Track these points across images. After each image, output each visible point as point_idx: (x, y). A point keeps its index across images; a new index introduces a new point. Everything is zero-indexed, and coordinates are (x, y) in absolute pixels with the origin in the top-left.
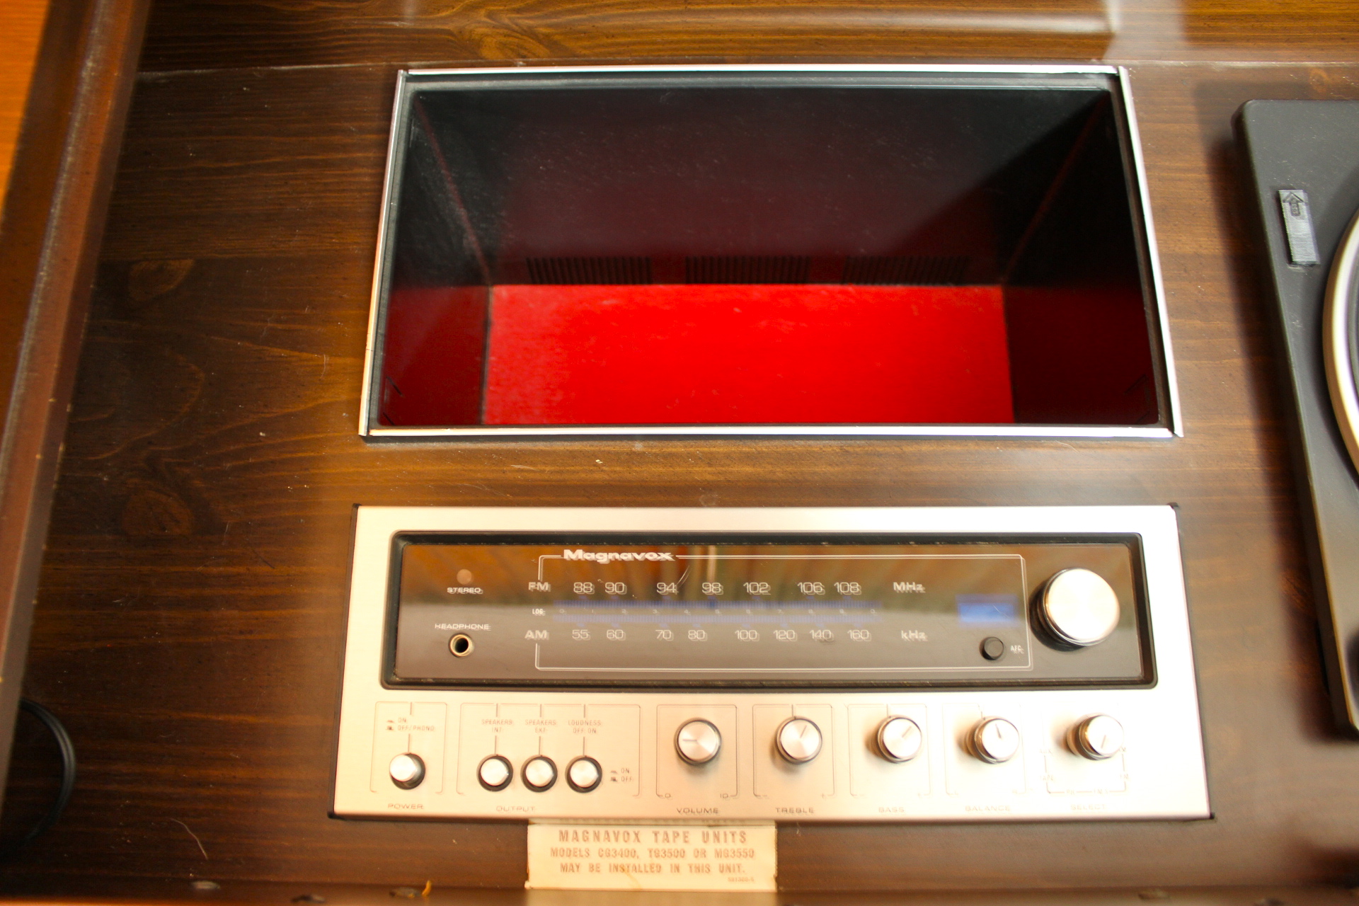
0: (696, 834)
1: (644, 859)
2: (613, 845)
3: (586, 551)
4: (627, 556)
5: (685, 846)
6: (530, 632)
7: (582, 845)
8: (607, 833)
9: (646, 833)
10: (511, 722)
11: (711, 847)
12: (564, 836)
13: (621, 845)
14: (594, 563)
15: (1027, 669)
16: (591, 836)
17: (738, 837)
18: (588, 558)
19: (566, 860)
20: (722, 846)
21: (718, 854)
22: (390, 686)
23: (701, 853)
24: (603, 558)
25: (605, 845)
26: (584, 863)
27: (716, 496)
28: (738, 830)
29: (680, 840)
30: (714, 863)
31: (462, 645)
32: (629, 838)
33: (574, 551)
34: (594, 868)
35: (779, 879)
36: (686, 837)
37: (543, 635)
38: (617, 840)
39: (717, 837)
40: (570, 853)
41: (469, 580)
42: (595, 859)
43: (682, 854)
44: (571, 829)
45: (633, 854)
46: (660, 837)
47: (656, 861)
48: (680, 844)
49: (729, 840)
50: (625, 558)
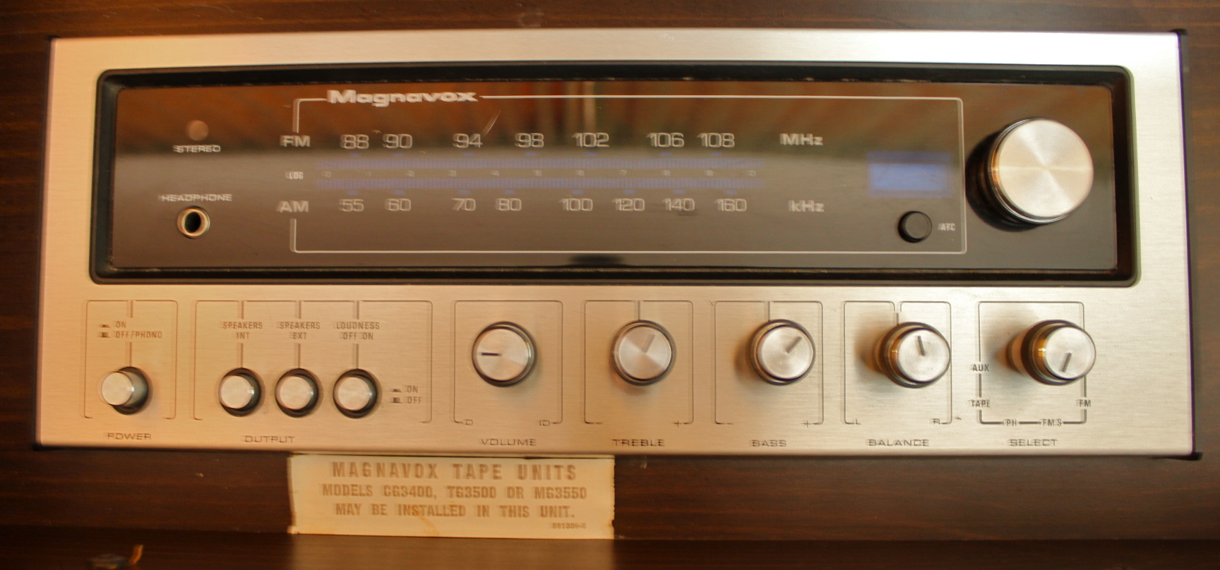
0: (508, 469)
1: (441, 498)
2: (400, 481)
3: (358, 92)
4: (414, 97)
5: (494, 483)
6: (285, 203)
7: (360, 480)
8: (393, 465)
9: (444, 468)
10: (260, 324)
11: (529, 484)
12: (337, 469)
13: (411, 481)
14: (369, 106)
15: (959, 256)
16: (373, 469)
17: (564, 472)
18: (361, 101)
19: (341, 499)
20: (542, 483)
21: (538, 493)
22: (103, 280)
23: (514, 492)
24: (382, 100)
25: (392, 481)
26: (365, 502)
27: (540, 14)
28: (564, 463)
29: (488, 475)
30: (534, 504)
31: (194, 222)
32: (422, 473)
33: (341, 92)
34: (377, 510)
35: (618, 522)
36: (495, 471)
37: (302, 206)
38: (406, 475)
39: (535, 470)
40: (345, 490)
41: (205, 134)
42: (378, 498)
43: (489, 492)
44: (347, 460)
45: (426, 492)
46: (463, 471)
47: (458, 501)
48: (487, 481)
49: (552, 477)
50: (410, 100)
